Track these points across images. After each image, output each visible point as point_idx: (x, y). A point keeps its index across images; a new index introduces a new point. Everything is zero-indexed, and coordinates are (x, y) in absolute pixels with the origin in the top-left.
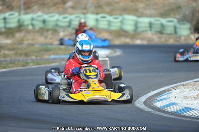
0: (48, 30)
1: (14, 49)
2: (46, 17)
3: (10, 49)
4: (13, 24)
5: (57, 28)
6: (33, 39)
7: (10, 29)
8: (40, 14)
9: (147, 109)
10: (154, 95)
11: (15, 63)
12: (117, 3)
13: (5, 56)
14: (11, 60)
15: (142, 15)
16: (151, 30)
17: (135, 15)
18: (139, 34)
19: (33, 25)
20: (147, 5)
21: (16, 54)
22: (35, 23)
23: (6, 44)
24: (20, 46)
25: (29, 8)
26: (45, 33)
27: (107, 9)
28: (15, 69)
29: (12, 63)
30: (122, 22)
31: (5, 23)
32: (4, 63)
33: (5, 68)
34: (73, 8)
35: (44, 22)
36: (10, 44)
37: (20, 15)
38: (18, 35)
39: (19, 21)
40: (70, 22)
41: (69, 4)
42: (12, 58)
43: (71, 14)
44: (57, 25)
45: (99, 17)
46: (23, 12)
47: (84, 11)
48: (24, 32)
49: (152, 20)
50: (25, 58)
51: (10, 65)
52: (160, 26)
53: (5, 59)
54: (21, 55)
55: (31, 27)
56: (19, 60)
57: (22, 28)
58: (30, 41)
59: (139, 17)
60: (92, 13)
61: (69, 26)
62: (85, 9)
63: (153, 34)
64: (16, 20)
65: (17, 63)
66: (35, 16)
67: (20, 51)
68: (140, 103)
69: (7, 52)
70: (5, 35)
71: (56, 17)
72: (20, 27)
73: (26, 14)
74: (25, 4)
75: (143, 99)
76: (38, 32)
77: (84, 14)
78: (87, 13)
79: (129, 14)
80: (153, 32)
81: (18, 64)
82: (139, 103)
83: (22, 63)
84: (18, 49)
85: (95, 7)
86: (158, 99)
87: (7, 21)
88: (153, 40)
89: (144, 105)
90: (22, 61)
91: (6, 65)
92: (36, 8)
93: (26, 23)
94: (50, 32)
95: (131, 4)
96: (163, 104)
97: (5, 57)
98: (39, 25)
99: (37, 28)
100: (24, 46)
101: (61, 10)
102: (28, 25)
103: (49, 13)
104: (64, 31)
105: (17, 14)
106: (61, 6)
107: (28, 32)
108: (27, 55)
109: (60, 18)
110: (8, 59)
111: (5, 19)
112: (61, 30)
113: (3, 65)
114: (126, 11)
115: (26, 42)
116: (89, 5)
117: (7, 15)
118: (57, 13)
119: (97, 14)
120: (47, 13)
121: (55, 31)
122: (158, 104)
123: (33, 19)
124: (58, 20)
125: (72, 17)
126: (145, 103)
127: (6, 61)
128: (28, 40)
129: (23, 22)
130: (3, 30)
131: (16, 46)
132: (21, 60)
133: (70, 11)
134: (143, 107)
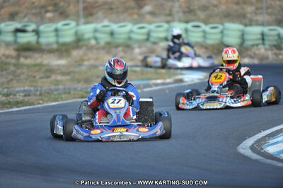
0: (117, 46)
1: (68, 74)
2: (114, 27)
3: (63, 74)
4: (68, 37)
5: (130, 43)
6: (97, 59)
7: (64, 44)
8: (106, 23)
9: (255, 156)
10: (265, 137)
11: (69, 93)
12: (216, 6)
13: (57, 83)
14: (64, 89)
15: (251, 23)
16: (263, 44)
17: (241, 23)
18: (247, 49)
19: (96, 39)
20: (257, 9)
21: (72, 80)
22: (99, 35)
23: (59, 65)
24: (77, 69)
25: (91, 14)
26: (114, 50)
27: (202, 15)
28: (70, 101)
29: (65, 93)
30: (222, 32)
31: (57, 36)
32: (55, 93)
33: (56, 100)
34: (152, 14)
35: (112, 34)
36: (63, 66)
37: (78, 25)
38: (76, 53)
39: (76, 33)
40: (148, 34)
41: (148, 8)
42: (67, 87)
43: (150, 23)
44: (130, 38)
45: (189, 26)
46: (82, 20)
47: (169, 18)
48: (84, 49)
49: (266, 29)
50: (85, 86)
51: (63, 96)
52: (276, 38)
53: (56, 87)
54: (79, 81)
55: (93, 42)
56: (76, 89)
57: (81, 43)
58: (92, 62)
59: (246, 25)
60: (180, 21)
61: (147, 40)
62: (170, 15)
63: (266, 50)
64: (72, 31)
65: (72, 93)
66: (99, 26)
67: (77, 76)
68: (245, 147)
69: (59, 78)
70: (57, 53)
71: (129, 27)
72: (79, 42)
73: (87, 23)
74: (85, 9)
75: (250, 142)
76: (103, 48)
77: (168, 22)
78: (173, 21)
79: (232, 21)
80: (267, 47)
81: (74, 94)
82: (243, 149)
83: (81, 93)
84: (74, 72)
85: (184, 12)
86: (271, 142)
87: (60, 33)
88: (267, 58)
89: (250, 151)
90: (80, 91)
91: (57, 97)
92: (100, 14)
93: (87, 36)
94: (120, 49)
95: (235, 7)
96: (278, 149)
97: (56, 85)
98: (104, 38)
99: (102, 43)
100: (83, 68)
101: (135, 17)
102: (89, 39)
103: (119, 22)
104: (140, 47)
105: (73, 24)
106: (135, 11)
107: (90, 48)
108: (87, 81)
109: (135, 28)
110: (61, 87)
111: (56, 30)
112: (136, 45)
113: (53, 96)
114: (229, 16)
115: (86, 63)
116: (175, 10)
117: (60, 25)
118: (129, 21)
119: (187, 22)
120: (115, 22)
121: (128, 46)
122: (271, 150)
123: (96, 31)
124: (131, 32)
125: (152, 27)
126: (252, 148)
127: (57, 90)
128: (89, 60)
129: (83, 35)
130: (55, 46)
131: (72, 69)
132: (79, 89)
133: (149, 17)
134: (249, 153)
